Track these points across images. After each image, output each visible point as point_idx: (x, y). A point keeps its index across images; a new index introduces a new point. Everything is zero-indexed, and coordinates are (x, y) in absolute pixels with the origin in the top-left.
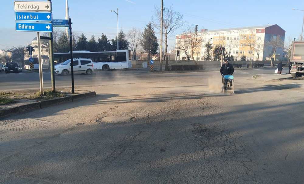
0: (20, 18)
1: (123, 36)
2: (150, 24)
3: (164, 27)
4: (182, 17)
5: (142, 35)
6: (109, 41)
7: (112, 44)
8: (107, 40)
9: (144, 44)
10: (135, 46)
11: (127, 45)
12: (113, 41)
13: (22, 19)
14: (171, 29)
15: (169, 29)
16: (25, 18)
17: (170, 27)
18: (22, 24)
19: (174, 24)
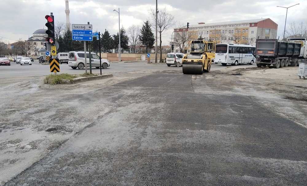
0: (75, 33)
1: (123, 32)
2: (147, 22)
3: (158, 26)
4: (173, 18)
5: (141, 32)
6: (111, 37)
7: (114, 39)
8: (109, 35)
9: (142, 39)
10: (135, 41)
11: (127, 40)
12: (115, 36)
13: (76, 34)
14: (164, 28)
15: (162, 28)
16: (78, 33)
17: (164, 25)
18: (76, 36)
19: (166, 24)
